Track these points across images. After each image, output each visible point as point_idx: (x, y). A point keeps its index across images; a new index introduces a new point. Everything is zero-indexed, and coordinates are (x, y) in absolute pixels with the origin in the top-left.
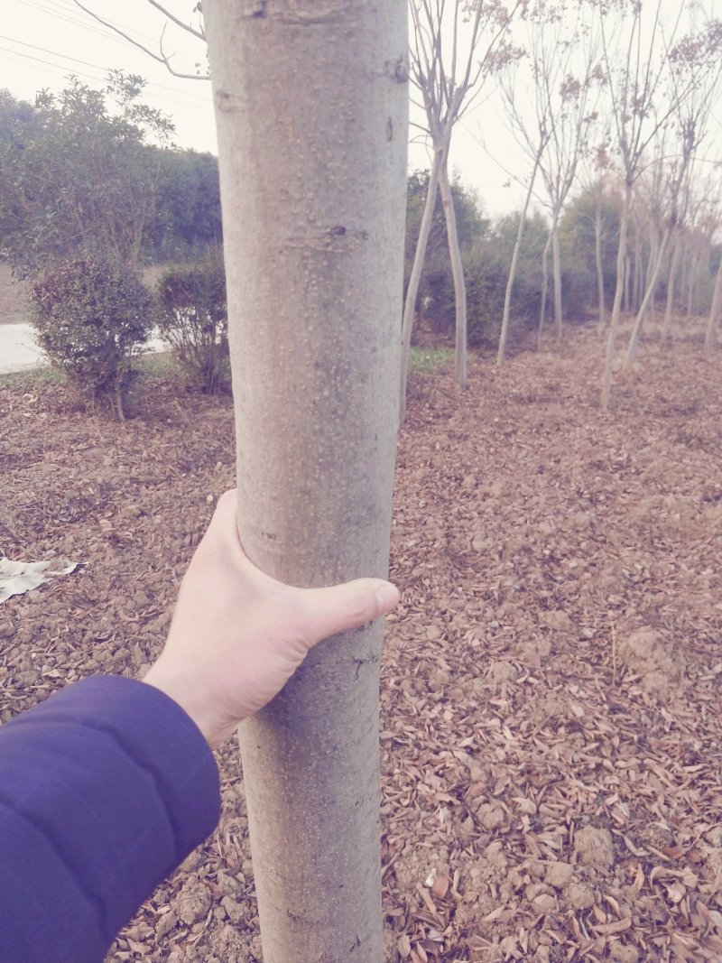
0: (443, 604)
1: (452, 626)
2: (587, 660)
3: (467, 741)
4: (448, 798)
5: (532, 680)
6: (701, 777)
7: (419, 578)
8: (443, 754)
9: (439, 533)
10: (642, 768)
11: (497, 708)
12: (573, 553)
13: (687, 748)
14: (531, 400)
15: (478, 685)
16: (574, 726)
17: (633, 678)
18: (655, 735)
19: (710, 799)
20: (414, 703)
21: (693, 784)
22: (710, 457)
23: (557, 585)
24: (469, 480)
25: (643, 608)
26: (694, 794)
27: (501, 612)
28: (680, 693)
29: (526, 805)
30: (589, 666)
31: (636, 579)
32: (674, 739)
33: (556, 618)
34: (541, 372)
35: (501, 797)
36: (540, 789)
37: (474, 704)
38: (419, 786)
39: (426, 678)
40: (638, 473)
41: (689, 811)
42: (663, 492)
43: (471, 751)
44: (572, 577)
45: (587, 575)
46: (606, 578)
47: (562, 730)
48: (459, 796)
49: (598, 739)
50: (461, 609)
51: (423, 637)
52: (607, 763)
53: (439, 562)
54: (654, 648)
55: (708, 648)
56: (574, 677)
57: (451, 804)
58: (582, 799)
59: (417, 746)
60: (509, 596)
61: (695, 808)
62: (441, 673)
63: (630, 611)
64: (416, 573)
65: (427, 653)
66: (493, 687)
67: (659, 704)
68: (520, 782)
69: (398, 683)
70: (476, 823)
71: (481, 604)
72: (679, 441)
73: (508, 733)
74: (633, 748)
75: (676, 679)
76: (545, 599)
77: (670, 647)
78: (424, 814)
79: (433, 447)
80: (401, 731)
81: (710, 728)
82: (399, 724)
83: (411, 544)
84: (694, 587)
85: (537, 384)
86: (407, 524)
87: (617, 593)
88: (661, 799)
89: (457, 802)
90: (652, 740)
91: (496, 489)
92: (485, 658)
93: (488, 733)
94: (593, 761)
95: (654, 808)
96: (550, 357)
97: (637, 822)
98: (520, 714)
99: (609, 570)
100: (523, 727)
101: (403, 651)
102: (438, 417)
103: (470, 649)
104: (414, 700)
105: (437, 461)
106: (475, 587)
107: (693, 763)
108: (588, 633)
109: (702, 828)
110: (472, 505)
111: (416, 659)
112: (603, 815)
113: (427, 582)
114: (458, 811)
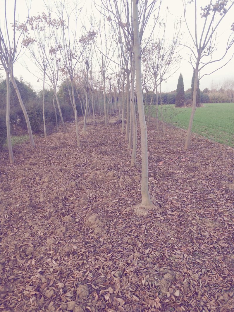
0: (30, 224)
1: (34, 231)
2: (77, 229)
3: (40, 270)
4: (34, 293)
5: (60, 241)
6: (112, 257)
7: (22, 217)
8: (32, 277)
9: (27, 199)
10: (96, 259)
11: (50, 254)
12: (71, 195)
13: (108, 249)
14: (57, 148)
15: (43, 249)
16: (74, 253)
17: (91, 231)
18: (99, 247)
19: (115, 262)
20: (21, 262)
21: (110, 260)
22: (109, 157)
23: (68, 207)
24: (37, 178)
25: (93, 208)
26: (111, 263)
27: (50, 221)
28: (105, 232)
29: (60, 285)
30: (78, 231)
31: (91, 198)
32: (104, 247)
33: (67, 218)
34: (59, 139)
35: (53, 286)
36: (65, 278)
37: (42, 256)
38: (24, 292)
39: (25, 252)
40: (90, 165)
41: (110, 269)
42: (97, 170)
43: (42, 273)
44: (72, 203)
45: (76, 201)
46: (82, 201)
47: (71, 255)
48: (39, 291)
49: (82, 255)
50: (37, 224)
51: (24, 238)
52: (85, 262)
53: (28, 210)
54: (96, 220)
55: (112, 215)
56: (74, 236)
57: (36, 294)
58: (78, 277)
59: (23, 278)
60: (52, 215)
61: (111, 267)
62: (30, 248)
63: (90, 209)
64: (20, 215)
65: (25, 243)
66: (48, 248)
67: (99, 237)
68: (58, 278)
69: (15, 257)
70: (45, 298)
71: (43, 220)
72: (100, 154)
73: (54, 262)
74: (92, 254)
75: (104, 227)
76: (63, 213)
77: (101, 218)
78: (26, 302)
79: (25, 169)
80: (17, 274)
81: (114, 240)
82: (16, 272)
83: (18, 205)
84: (107, 197)
85: (58, 143)
86: (17, 199)
87: (85, 205)
88: (101, 268)
89: (37, 293)
90: (98, 249)
91: (46, 180)
92: (45, 239)
93: (47, 264)
94: (81, 263)
95: (100, 271)
96: (61, 133)
97: (95, 278)
98: (58, 254)
99: (83, 198)
100: (59, 258)
101: (16, 245)
102: (26, 158)
103: (40, 237)
104: (21, 261)
105: (26, 174)
106: (41, 215)
107: (110, 253)
108: (77, 220)
109: (113, 273)
110: (39, 186)
111: (21, 246)
112: (85, 279)
113: (24, 218)
114: (38, 296)
